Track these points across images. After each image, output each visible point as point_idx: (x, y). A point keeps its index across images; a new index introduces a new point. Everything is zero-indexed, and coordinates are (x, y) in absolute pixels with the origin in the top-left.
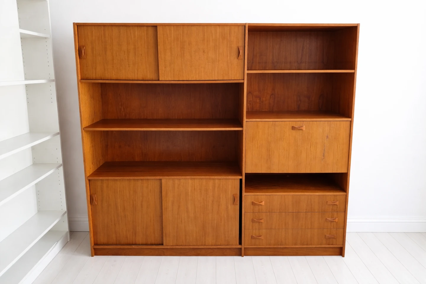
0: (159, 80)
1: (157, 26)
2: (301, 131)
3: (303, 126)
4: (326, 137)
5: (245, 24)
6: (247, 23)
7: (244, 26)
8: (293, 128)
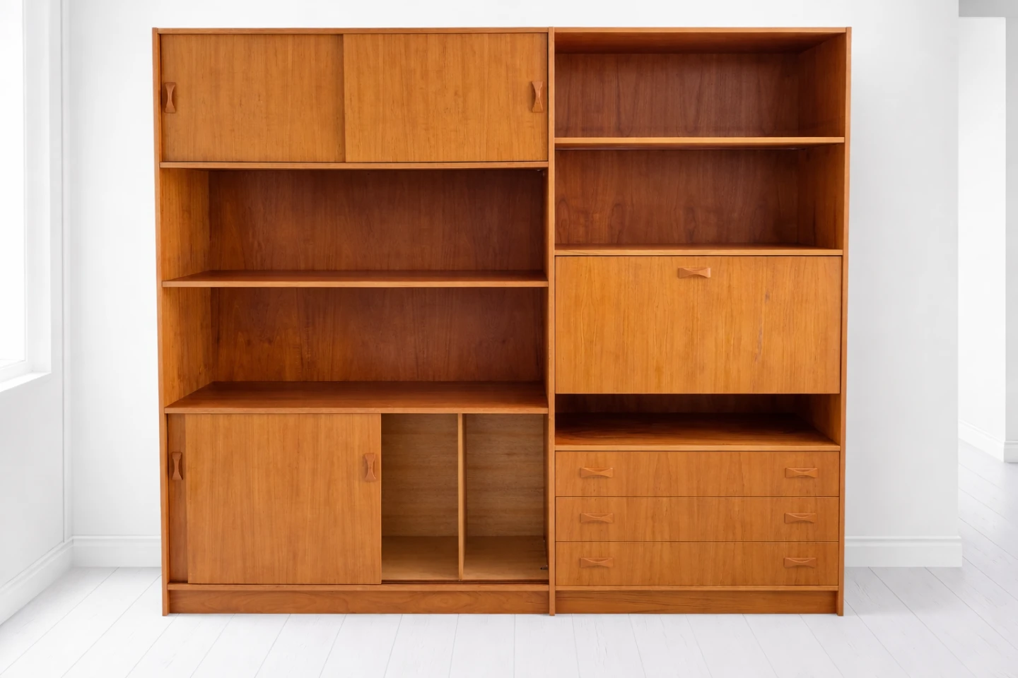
0: (345, 162)
1: (342, 35)
2: (700, 281)
3: (705, 268)
4: (764, 297)
5: (548, 28)
6: (552, 28)
7: (545, 33)
8: (681, 274)
